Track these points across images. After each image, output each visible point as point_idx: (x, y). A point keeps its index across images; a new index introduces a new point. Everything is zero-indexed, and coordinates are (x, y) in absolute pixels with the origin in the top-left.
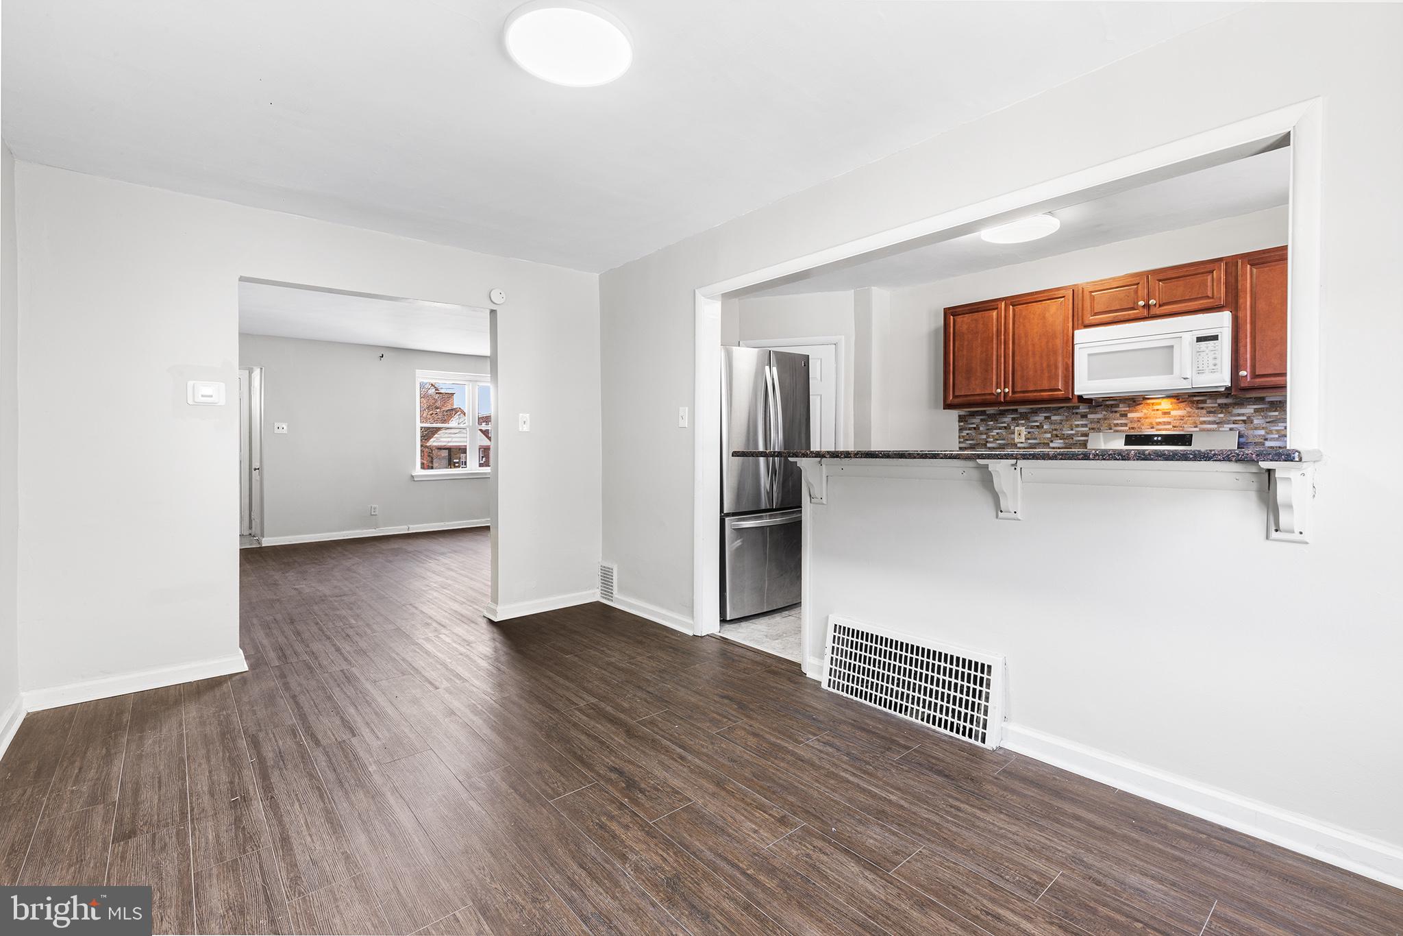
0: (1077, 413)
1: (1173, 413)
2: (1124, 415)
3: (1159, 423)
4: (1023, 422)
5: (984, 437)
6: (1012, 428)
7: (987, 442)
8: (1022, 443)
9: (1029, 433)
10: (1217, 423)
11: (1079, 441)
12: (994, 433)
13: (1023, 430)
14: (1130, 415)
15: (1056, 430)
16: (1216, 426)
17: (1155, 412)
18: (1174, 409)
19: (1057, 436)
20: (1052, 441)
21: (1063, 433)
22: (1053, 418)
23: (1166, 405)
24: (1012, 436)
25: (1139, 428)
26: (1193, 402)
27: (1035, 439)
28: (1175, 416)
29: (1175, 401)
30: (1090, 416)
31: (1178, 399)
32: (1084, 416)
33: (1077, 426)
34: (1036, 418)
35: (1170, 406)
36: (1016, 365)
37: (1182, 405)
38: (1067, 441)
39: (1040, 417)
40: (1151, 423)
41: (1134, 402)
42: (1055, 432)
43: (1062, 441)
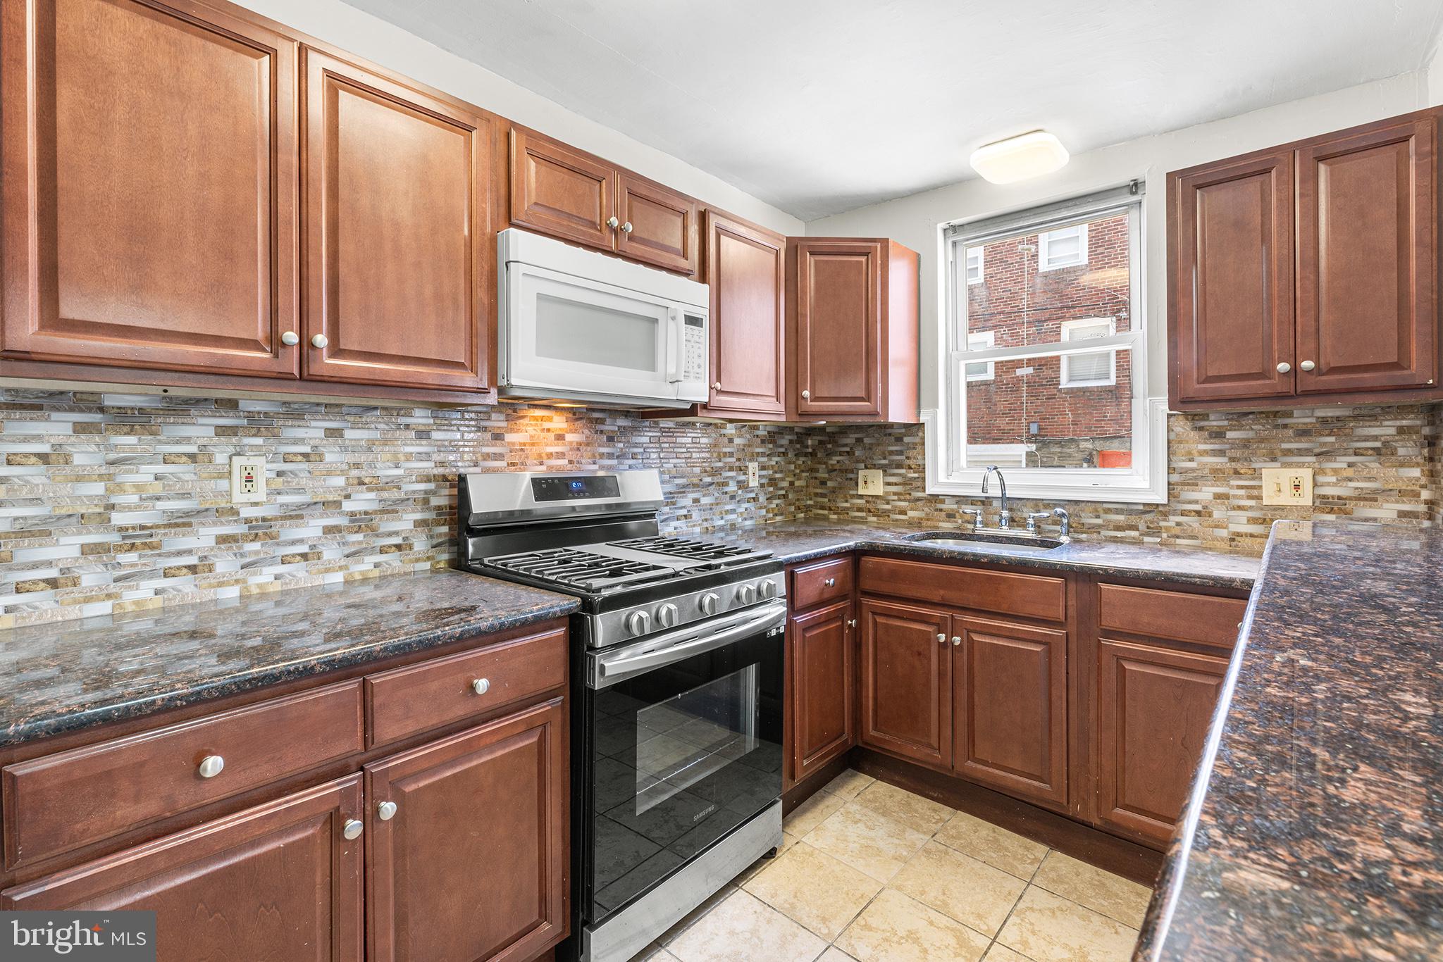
0: (407, 426)
1: (570, 437)
2: (498, 437)
3: (550, 456)
4: (259, 441)
5: (98, 488)
6: (220, 458)
7: (112, 507)
8: (256, 504)
9: (280, 474)
10: (618, 457)
11: (414, 492)
12: (145, 474)
13: (263, 469)
14: (509, 437)
15: (357, 466)
16: (615, 462)
17: (545, 434)
18: (571, 431)
19: (361, 483)
20: (348, 497)
21: (379, 473)
22: (349, 434)
23: (559, 422)
24: (223, 484)
25: (522, 463)
26: (591, 420)
27: (300, 490)
28: (571, 443)
29: (571, 415)
30: (436, 435)
31: (574, 414)
32: (423, 434)
33: (408, 458)
34: (300, 433)
35: (564, 425)
36: (343, 270)
37: (579, 424)
38: (385, 495)
39: (313, 431)
40: (540, 455)
41: (515, 411)
42: (354, 473)
43: (372, 495)
